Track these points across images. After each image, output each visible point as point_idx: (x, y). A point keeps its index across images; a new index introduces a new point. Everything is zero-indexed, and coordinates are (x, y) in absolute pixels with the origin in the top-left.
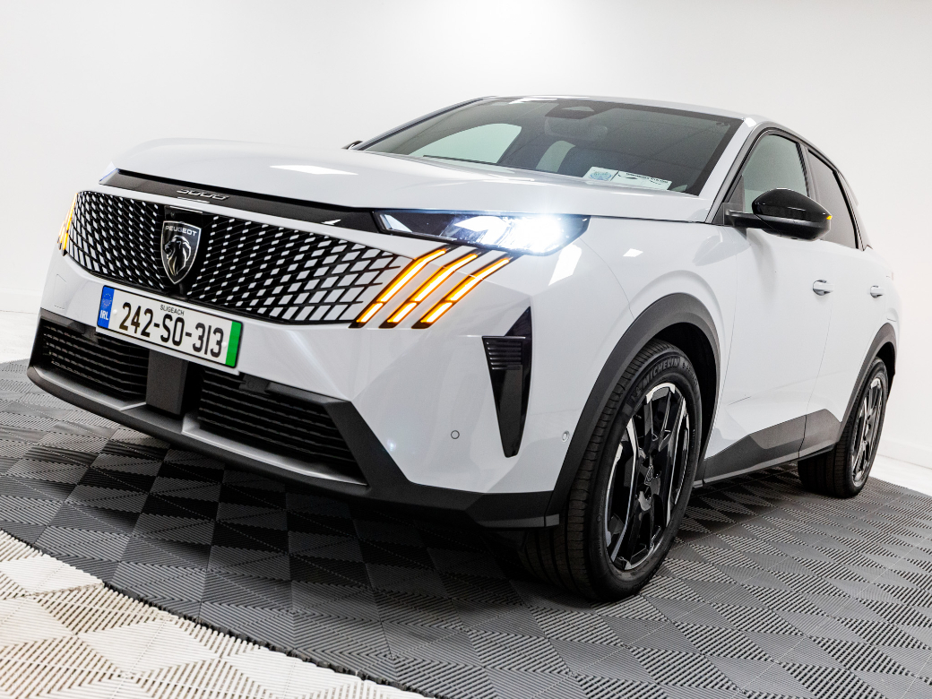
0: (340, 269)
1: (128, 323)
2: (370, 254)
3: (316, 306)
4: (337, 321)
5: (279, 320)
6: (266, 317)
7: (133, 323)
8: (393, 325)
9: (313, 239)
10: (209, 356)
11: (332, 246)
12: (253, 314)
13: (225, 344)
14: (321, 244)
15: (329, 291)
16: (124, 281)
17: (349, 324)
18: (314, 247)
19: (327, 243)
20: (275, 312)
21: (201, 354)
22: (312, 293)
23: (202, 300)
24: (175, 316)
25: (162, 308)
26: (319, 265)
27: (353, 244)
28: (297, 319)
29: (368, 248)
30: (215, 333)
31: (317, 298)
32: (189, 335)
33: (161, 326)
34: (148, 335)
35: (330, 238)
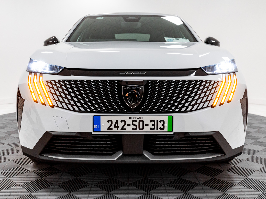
0: (205, 90)
1: (112, 127)
2: (212, 83)
3: (199, 104)
4: (207, 107)
5: (186, 111)
6: (180, 112)
7: (115, 127)
8: (223, 104)
9: (194, 82)
10: (159, 130)
11: (201, 83)
12: (174, 112)
13: (166, 125)
14: (198, 83)
15: (203, 98)
16: (103, 111)
17: (211, 107)
18: (195, 84)
19: (200, 82)
20: (183, 109)
21: (155, 130)
22: (197, 100)
23: (148, 111)
24: (138, 120)
25: (130, 118)
26: (198, 90)
27: (207, 81)
28: (193, 109)
29: (211, 81)
30: (160, 122)
31: (199, 101)
32: (147, 125)
33: (131, 125)
34: (125, 129)
35: (200, 81)
